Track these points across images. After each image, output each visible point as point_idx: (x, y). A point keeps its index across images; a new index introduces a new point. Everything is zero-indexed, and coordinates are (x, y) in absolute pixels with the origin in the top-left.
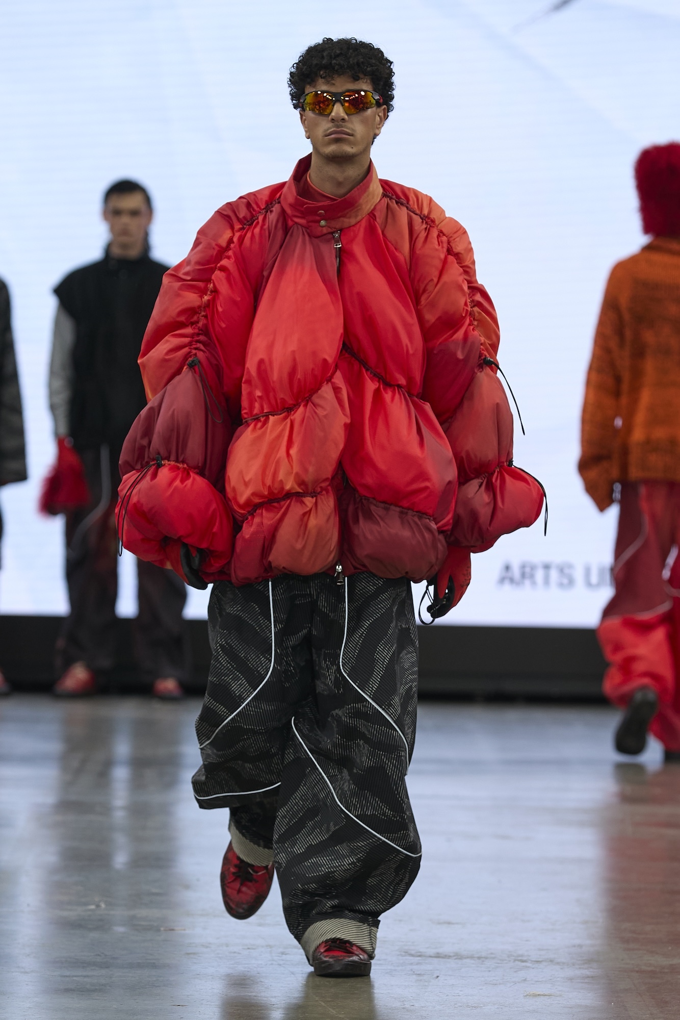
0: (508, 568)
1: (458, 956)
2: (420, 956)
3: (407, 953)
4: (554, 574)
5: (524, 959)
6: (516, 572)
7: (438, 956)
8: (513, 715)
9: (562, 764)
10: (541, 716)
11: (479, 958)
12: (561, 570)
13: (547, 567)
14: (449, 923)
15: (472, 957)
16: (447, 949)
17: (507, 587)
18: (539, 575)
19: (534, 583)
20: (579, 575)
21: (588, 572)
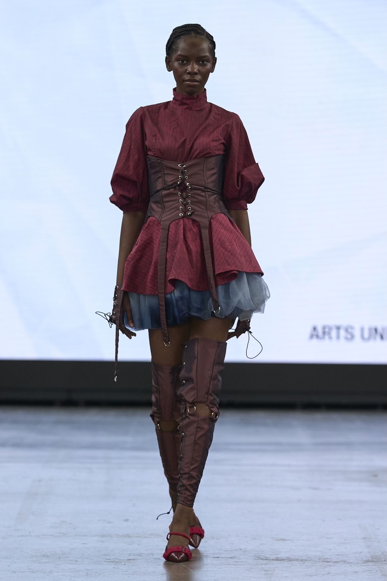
0: (315, 329)
1: (289, 560)
2: (266, 560)
3: (259, 558)
4: (342, 333)
5: (328, 560)
6: (320, 331)
7: (277, 559)
8: (319, 416)
9: (349, 445)
10: (336, 417)
11: (302, 560)
12: (347, 330)
13: (338, 328)
14: (284, 540)
15: (297, 560)
16: (283, 555)
17: (315, 341)
18: (334, 333)
19: (330, 338)
20: (357, 333)
21: (362, 330)
